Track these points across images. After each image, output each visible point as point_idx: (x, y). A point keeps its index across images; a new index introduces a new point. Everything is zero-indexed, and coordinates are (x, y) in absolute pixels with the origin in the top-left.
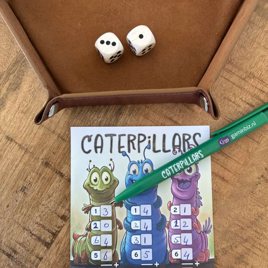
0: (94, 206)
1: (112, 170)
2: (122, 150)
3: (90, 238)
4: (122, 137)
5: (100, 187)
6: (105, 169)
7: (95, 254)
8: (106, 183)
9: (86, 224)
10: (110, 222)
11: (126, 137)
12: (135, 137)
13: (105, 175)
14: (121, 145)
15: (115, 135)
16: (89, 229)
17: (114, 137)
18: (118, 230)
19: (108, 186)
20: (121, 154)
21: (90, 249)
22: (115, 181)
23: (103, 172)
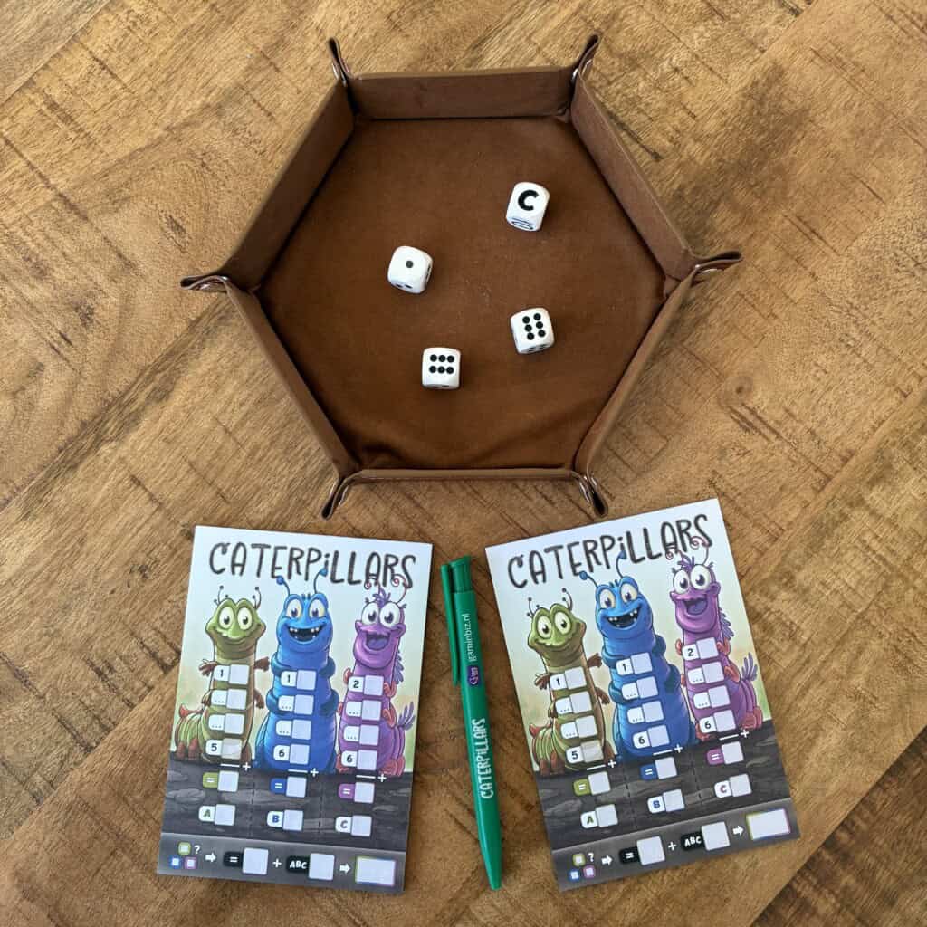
0: (219, 664)
1: (256, 607)
2: (277, 573)
3: (207, 718)
4: (280, 551)
5: (234, 634)
6: (245, 604)
7: (213, 745)
8: (244, 627)
9: (203, 692)
10: (244, 693)
11: (287, 552)
12: (302, 553)
13: (244, 613)
14: (277, 565)
15: (269, 547)
16: (207, 702)
17: (266, 550)
18: (256, 709)
19: (247, 634)
20: (275, 580)
21: (206, 736)
22: (259, 625)
23: (240, 608)
